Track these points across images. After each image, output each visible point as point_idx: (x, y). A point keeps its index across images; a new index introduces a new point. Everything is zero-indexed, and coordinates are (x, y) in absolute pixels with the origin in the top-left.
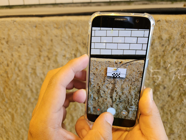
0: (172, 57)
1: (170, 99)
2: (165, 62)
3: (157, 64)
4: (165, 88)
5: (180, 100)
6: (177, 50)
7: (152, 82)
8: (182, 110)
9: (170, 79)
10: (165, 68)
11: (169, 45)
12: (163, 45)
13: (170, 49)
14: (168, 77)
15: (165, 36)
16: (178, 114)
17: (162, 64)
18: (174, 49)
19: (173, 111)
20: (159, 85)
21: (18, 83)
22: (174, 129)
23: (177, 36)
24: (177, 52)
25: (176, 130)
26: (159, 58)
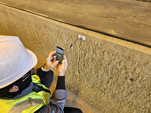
0: (98, 51)
1: (97, 64)
2: (96, 52)
3: (93, 51)
4: (95, 60)
5: (100, 66)
6: (100, 49)
7: (91, 57)
8: (101, 70)
9: (97, 58)
10: (96, 54)
11: (97, 46)
12: (95, 46)
13: (97, 48)
14: (96, 57)
15: (96, 43)
16: (100, 71)
17: (95, 52)
18: (99, 48)
19: (98, 69)
20: (93, 59)
21: (51, 42)
22: (98, 75)
23: (100, 44)
24: (100, 50)
25: (99, 76)
26: (94, 50)
